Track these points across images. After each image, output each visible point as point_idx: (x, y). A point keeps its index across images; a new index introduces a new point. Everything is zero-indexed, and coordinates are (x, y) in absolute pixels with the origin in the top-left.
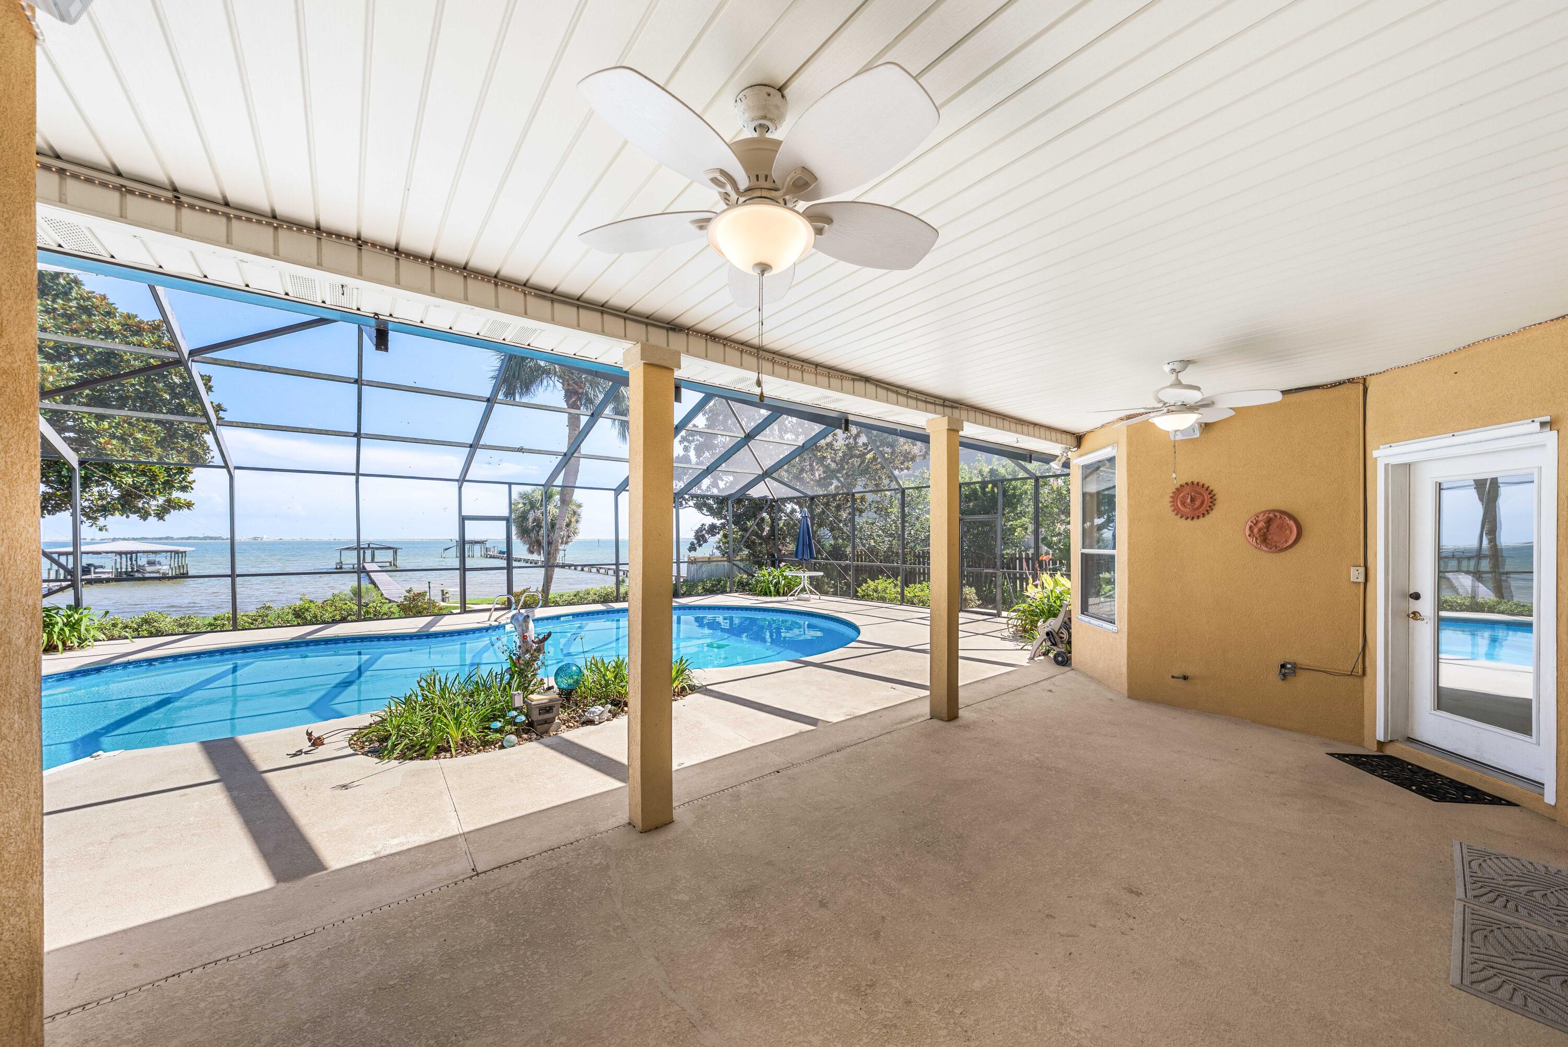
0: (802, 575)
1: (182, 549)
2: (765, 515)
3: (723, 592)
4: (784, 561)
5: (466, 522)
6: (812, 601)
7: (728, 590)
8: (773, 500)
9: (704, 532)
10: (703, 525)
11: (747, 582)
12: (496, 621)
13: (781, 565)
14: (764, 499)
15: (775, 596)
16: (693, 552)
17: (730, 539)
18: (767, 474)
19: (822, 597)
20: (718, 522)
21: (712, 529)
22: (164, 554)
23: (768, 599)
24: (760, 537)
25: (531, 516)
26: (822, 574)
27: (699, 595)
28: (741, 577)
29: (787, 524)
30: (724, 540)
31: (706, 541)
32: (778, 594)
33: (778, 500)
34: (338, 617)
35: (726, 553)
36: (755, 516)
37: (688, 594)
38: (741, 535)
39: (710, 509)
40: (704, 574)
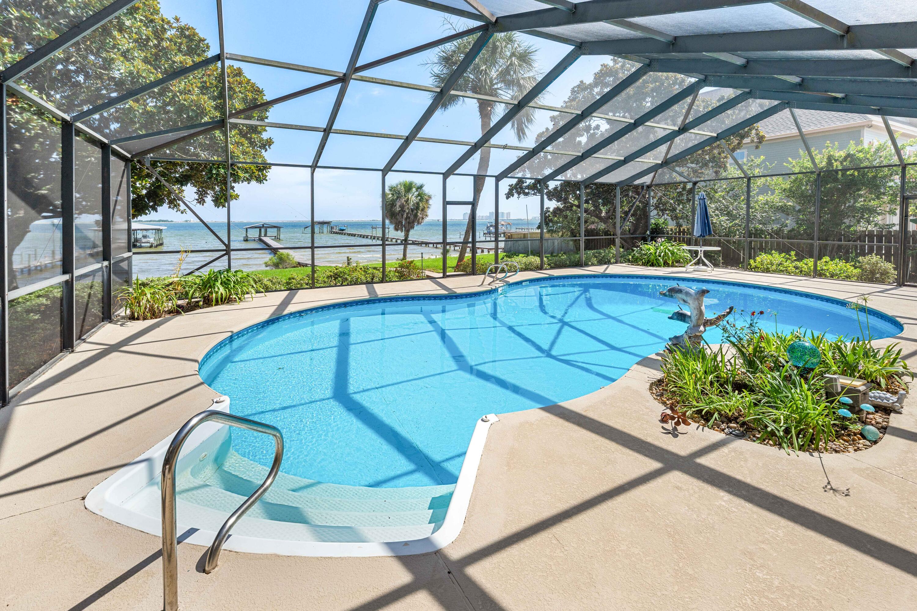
0: (698, 249)
6: (711, 272)
12: (489, 285)
13: (660, 241)
22: (151, 231)
25: (398, 204)
26: (718, 249)
27: (595, 265)
40: (520, 248)
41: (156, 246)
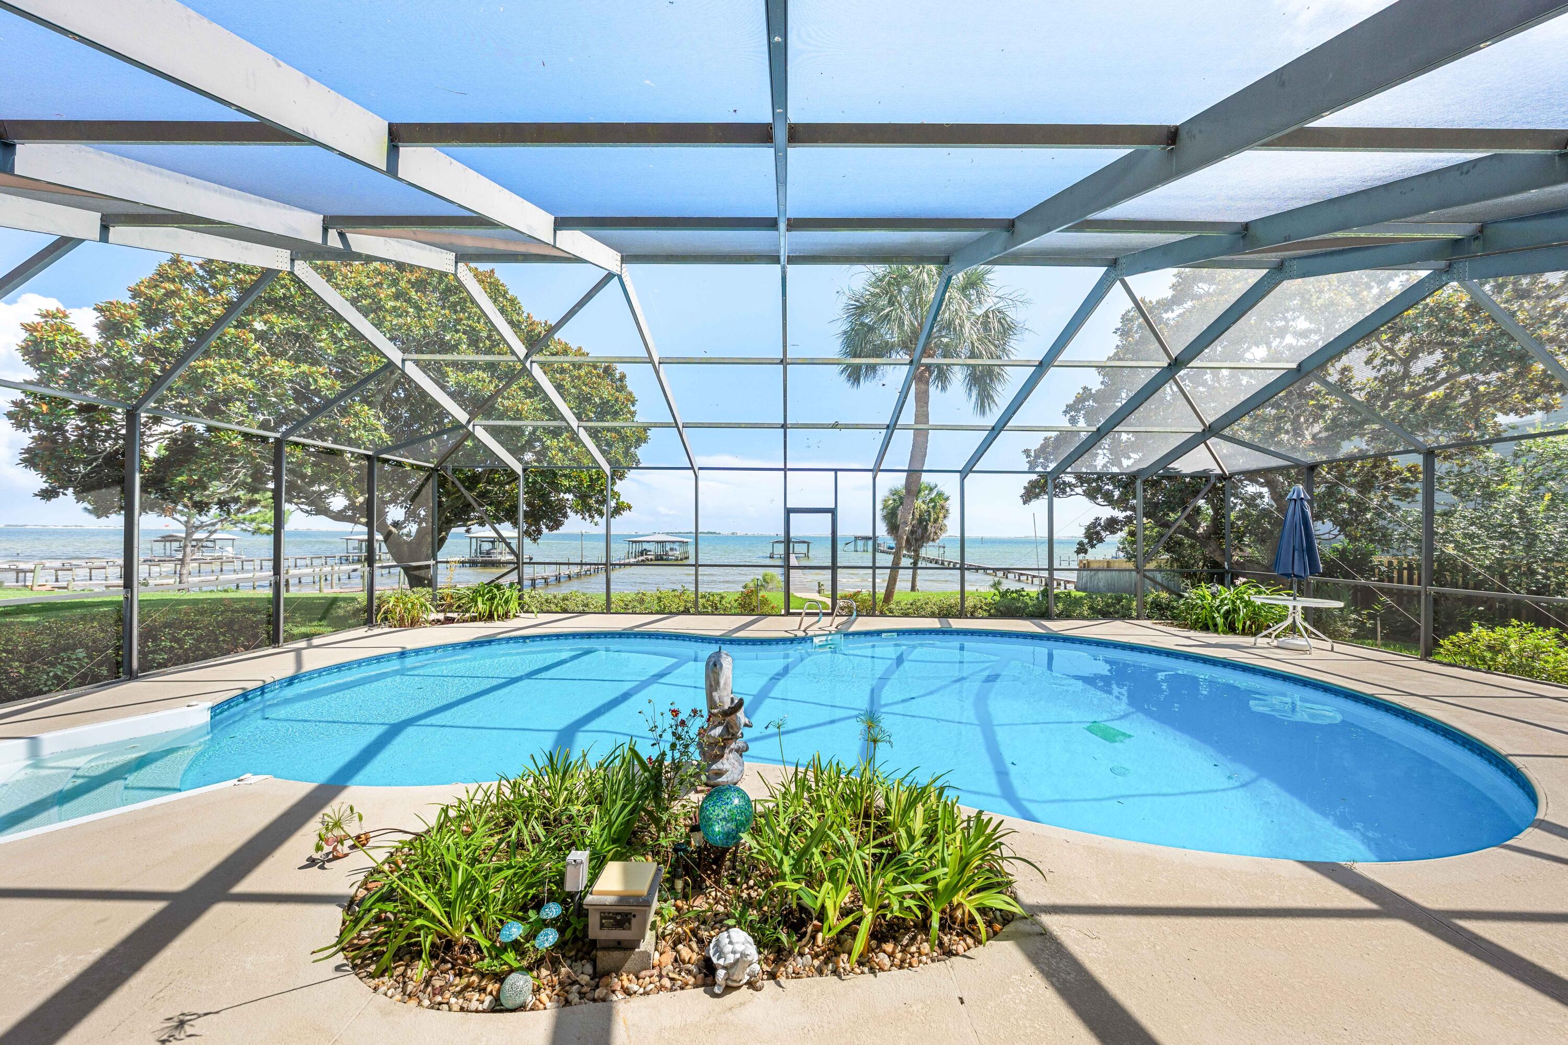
0: (1290, 604)
1: (685, 540)
2: (1201, 502)
3: (1125, 615)
4: (1244, 576)
5: (792, 515)
6: (1315, 654)
7: (1134, 614)
8: (1222, 477)
9: (1099, 528)
10: (1097, 519)
11: (1168, 605)
13: (1238, 582)
14: (1202, 477)
15: (1224, 632)
16: (1082, 555)
17: (1140, 537)
18: (1211, 431)
19: (1338, 647)
20: (1120, 515)
21: (1112, 525)
23: (1212, 638)
24: (1193, 536)
26: (1341, 604)
27: (1084, 618)
28: (1158, 596)
29: (1243, 515)
30: (1129, 538)
31: (1101, 540)
32: (1231, 629)
33: (1232, 475)
34: (681, 609)
35: (1135, 556)
36: (1183, 504)
37: (1066, 615)
38: (1158, 532)
39: (1108, 497)
40: (1101, 584)
41: (681, 560)
